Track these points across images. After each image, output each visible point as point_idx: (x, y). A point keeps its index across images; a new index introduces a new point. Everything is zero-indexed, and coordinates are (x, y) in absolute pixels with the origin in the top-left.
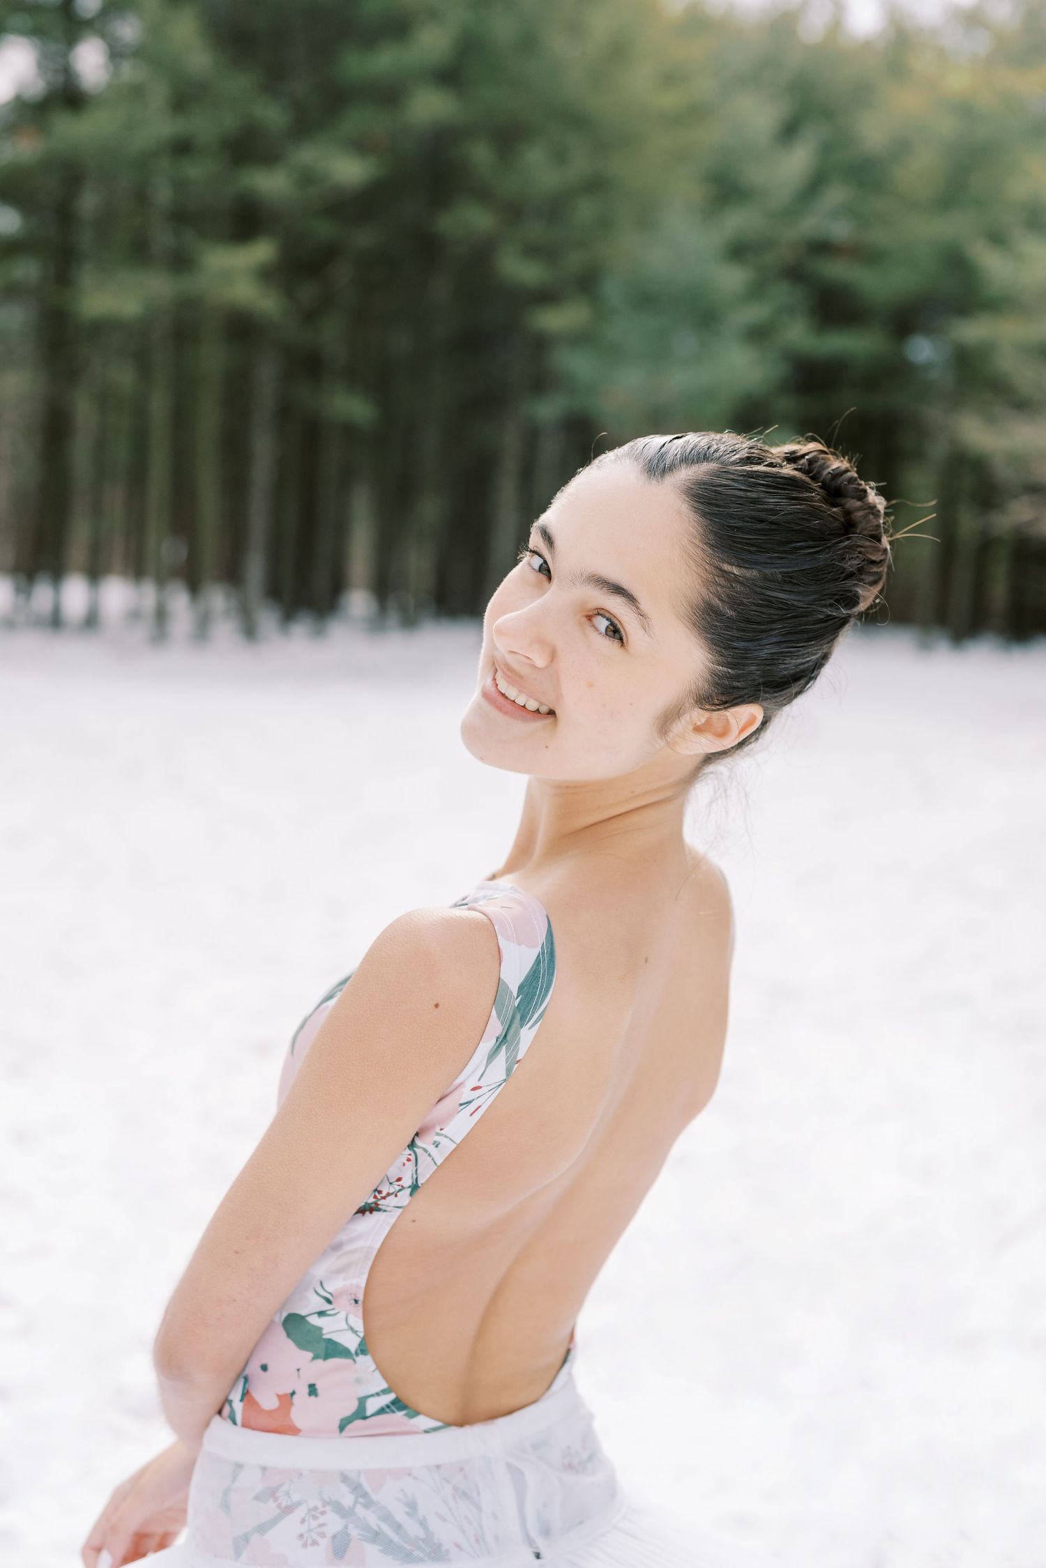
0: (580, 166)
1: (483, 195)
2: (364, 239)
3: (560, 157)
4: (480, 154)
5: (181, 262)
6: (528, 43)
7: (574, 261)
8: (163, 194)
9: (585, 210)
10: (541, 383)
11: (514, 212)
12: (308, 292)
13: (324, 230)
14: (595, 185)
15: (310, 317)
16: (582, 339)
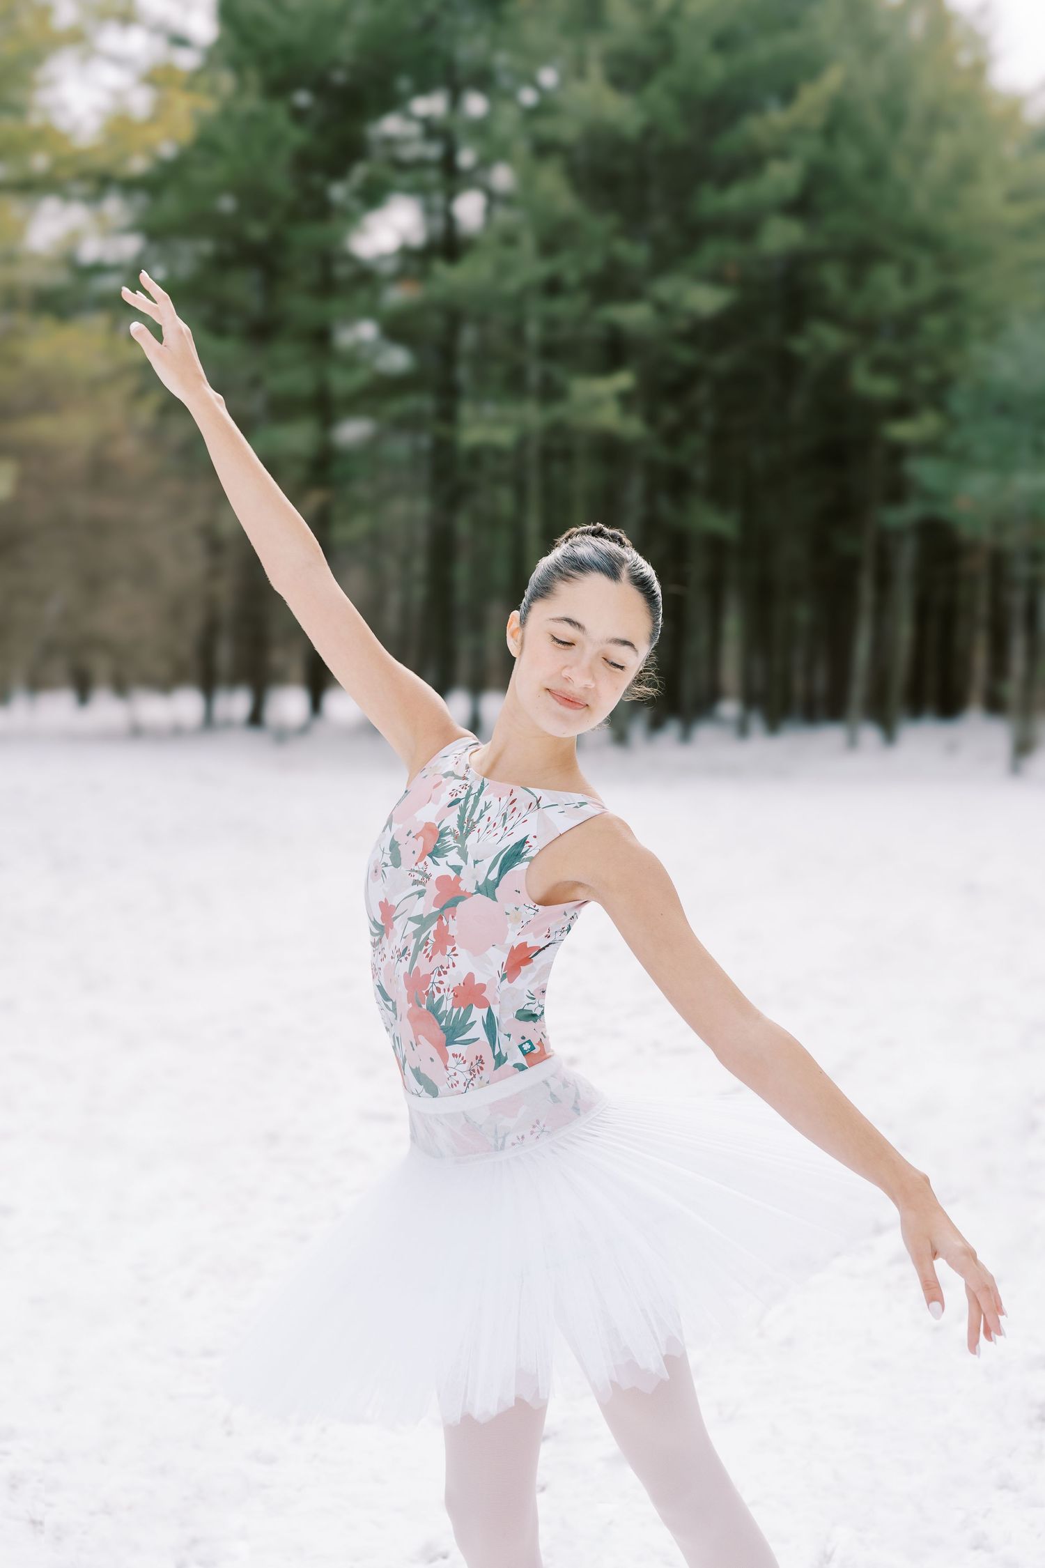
0: (928, 283)
1: (835, 317)
2: (723, 362)
3: (908, 275)
4: (833, 277)
5: (551, 393)
6: (876, 171)
7: (925, 374)
8: (533, 331)
9: (935, 324)
10: (897, 492)
11: (867, 329)
12: (670, 415)
13: (685, 355)
14: (946, 300)
15: (672, 437)
16: (932, 448)
